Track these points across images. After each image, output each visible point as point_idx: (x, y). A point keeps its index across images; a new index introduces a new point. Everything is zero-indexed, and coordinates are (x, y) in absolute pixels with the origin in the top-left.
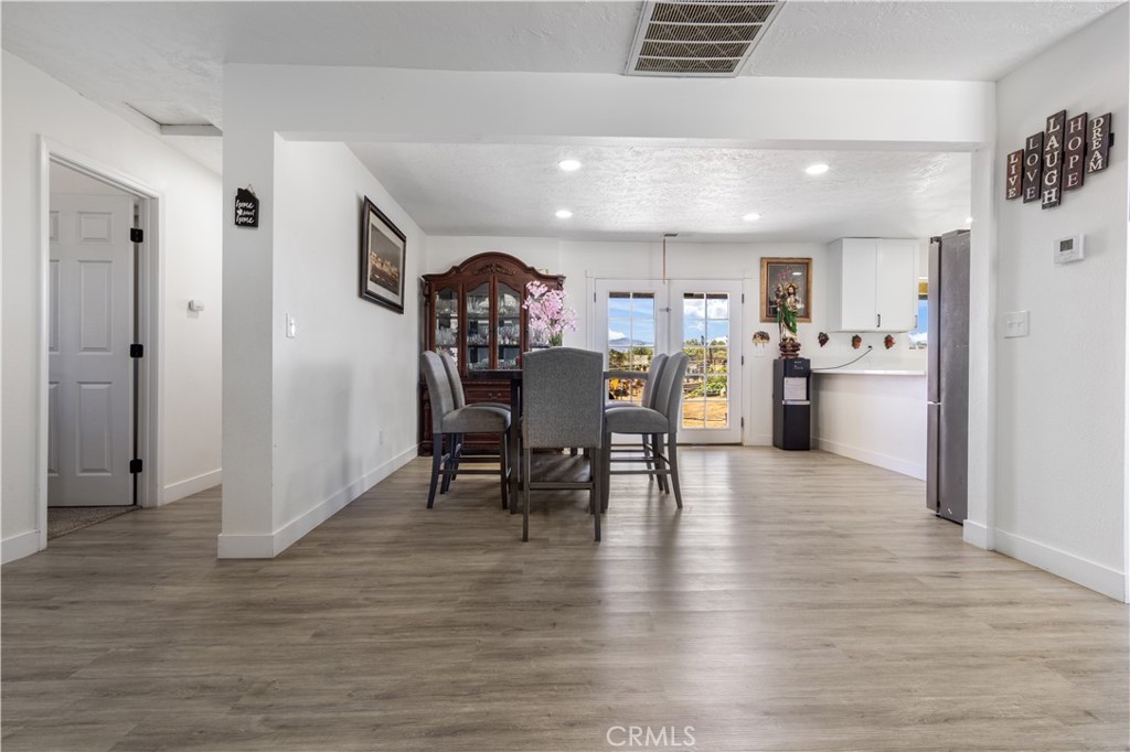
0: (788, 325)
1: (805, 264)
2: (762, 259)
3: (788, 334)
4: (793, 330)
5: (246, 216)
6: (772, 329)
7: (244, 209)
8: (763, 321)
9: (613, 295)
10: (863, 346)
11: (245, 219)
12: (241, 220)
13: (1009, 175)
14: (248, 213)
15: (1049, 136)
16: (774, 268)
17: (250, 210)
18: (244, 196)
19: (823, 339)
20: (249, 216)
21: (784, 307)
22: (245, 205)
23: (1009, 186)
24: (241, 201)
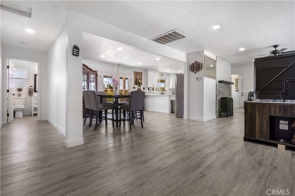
0: (139, 86)
1: (141, 73)
2: (134, 72)
3: (139, 87)
4: (140, 87)
5: (76, 53)
6: (136, 86)
7: (76, 51)
8: (134, 85)
9: (105, 77)
10: (150, 90)
11: (76, 54)
12: (75, 54)
13: (189, 67)
14: (77, 52)
15: (195, 64)
16: (136, 73)
17: (78, 52)
18: (76, 47)
19: (144, 89)
20: (77, 53)
21: (138, 82)
22: (76, 50)
23: (190, 69)
24: (75, 49)
